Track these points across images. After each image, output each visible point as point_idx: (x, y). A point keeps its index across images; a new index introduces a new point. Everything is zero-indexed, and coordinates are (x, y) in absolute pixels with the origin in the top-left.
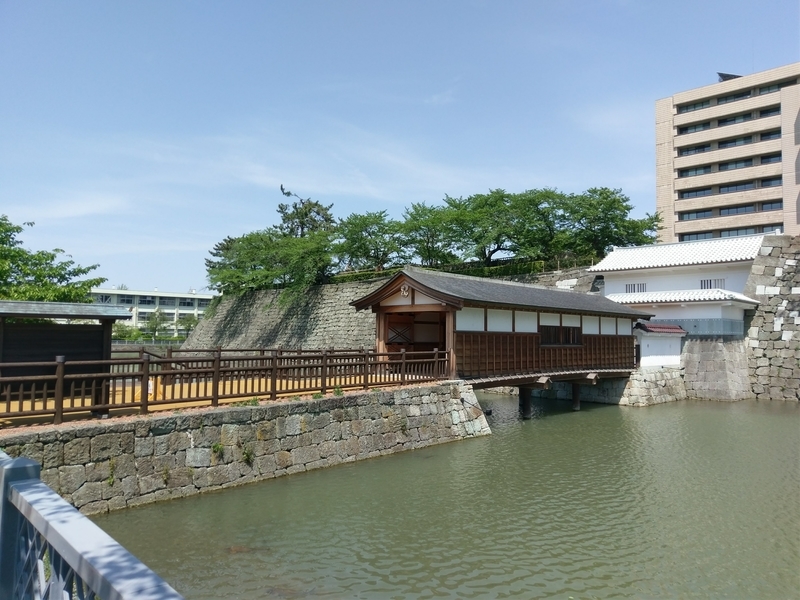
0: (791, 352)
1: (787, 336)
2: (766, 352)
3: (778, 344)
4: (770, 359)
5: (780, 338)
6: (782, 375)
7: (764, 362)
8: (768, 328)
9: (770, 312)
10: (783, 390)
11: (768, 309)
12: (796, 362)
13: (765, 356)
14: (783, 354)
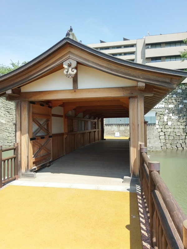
0: (172, 130)
1: (170, 123)
2: (162, 130)
3: (167, 127)
4: (164, 132)
5: (167, 124)
6: (170, 138)
7: (162, 134)
8: (162, 120)
9: (162, 114)
10: (171, 144)
11: (161, 113)
12: (175, 133)
13: (162, 131)
14: (169, 130)
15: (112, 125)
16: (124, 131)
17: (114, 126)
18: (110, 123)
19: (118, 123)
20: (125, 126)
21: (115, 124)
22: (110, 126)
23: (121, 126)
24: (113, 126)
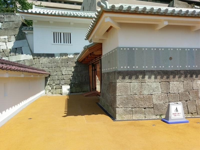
15: (143, 73)
16: (182, 94)
17: (150, 78)
18: (136, 68)
19: (162, 67)
20: (186, 77)
21: (151, 72)
22: (137, 78)
23: (174, 77)
24: (147, 77)
